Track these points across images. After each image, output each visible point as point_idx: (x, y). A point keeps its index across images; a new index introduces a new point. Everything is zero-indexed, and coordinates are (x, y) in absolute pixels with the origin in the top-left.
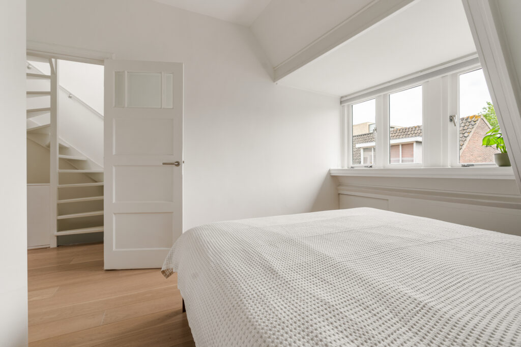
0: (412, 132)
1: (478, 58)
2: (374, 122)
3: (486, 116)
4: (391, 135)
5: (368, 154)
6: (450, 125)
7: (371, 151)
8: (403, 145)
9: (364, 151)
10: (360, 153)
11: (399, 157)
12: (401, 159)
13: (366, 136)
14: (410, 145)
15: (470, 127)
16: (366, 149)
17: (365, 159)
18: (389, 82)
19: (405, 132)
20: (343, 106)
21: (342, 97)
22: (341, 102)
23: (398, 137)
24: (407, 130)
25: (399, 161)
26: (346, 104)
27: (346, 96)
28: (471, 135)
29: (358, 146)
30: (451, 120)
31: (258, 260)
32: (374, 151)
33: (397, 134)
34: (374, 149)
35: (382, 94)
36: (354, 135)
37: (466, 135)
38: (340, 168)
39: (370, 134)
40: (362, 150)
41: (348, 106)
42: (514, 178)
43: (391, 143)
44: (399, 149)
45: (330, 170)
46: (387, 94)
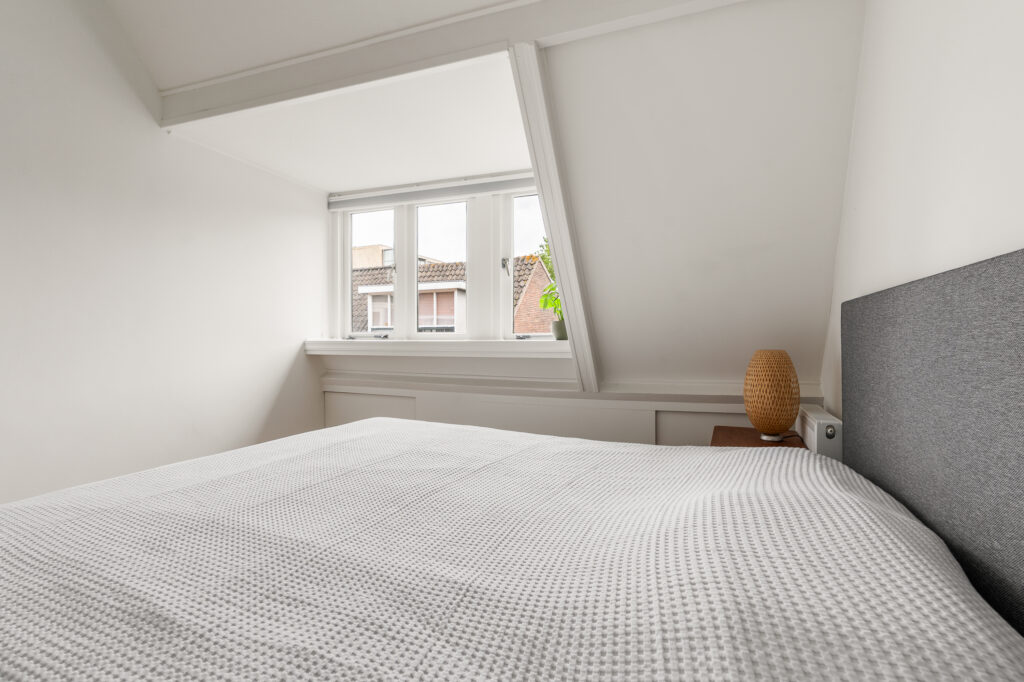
0: (453, 272)
1: (532, 178)
2: (392, 246)
3: (543, 258)
4: (420, 274)
5: (381, 306)
6: (503, 272)
7: (386, 301)
8: (441, 294)
9: (373, 301)
10: (366, 305)
11: (432, 314)
12: (435, 317)
13: (377, 272)
14: (449, 293)
15: (527, 272)
16: (376, 297)
17: (376, 315)
18: (418, 184)
19: (442, 271)
20: (333, 213)
21: (331, 195)
22: (330, 205)
23: (430, 279)
24: (445, 269)
25: (432, 320)
26: (340, 210)
27: (339, 194)
28: (528, 283)
29: (362, 290)
30: (504, 266)
31: (112, 603)
32: (392, 301)
33: (429, 274)
34: (392, 297)
35: (405, 203)
36: (354, 267)
37: (522, 284)
38: (326, 339)
39: (385, 268)
40: (370, 299)
41: (344, 213)
42: (570, 356)
43: (420, 288)
44: (433, 300)
45: (304, 344)
46: (413, 205)
